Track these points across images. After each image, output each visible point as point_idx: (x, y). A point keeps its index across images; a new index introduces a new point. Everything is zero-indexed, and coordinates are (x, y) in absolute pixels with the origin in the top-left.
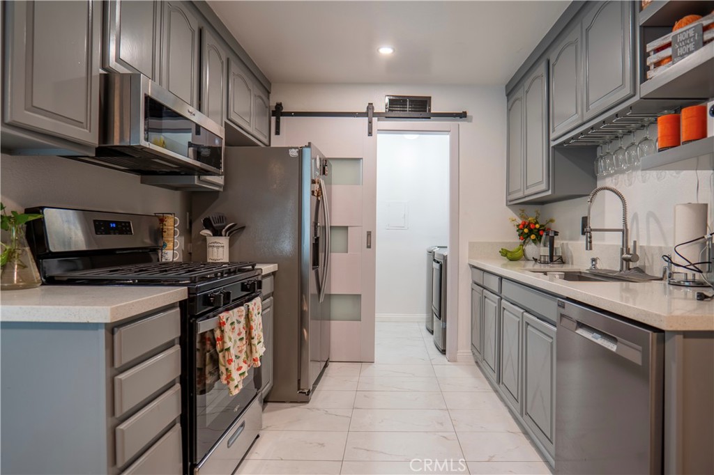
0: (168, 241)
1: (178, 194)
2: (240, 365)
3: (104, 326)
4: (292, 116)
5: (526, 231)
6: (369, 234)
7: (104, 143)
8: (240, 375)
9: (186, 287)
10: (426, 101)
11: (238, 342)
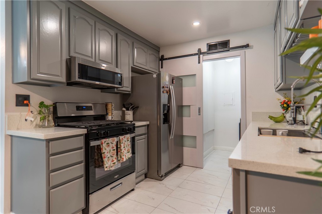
0: (109, 113)
1: (118, 95)
2: (113, 160)
3: (45, 140)
4: (167, 60)
5: (285, 105)
6: (199, 109)
7: (69, 81)
8: (113, 163)
9: (86, 129)
10: (227, 42)
11: (112, 151)
